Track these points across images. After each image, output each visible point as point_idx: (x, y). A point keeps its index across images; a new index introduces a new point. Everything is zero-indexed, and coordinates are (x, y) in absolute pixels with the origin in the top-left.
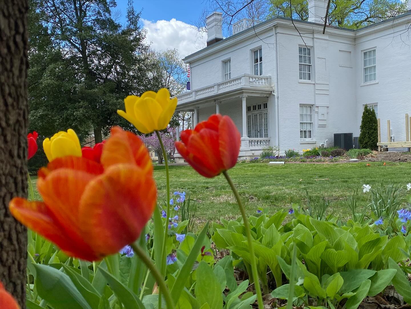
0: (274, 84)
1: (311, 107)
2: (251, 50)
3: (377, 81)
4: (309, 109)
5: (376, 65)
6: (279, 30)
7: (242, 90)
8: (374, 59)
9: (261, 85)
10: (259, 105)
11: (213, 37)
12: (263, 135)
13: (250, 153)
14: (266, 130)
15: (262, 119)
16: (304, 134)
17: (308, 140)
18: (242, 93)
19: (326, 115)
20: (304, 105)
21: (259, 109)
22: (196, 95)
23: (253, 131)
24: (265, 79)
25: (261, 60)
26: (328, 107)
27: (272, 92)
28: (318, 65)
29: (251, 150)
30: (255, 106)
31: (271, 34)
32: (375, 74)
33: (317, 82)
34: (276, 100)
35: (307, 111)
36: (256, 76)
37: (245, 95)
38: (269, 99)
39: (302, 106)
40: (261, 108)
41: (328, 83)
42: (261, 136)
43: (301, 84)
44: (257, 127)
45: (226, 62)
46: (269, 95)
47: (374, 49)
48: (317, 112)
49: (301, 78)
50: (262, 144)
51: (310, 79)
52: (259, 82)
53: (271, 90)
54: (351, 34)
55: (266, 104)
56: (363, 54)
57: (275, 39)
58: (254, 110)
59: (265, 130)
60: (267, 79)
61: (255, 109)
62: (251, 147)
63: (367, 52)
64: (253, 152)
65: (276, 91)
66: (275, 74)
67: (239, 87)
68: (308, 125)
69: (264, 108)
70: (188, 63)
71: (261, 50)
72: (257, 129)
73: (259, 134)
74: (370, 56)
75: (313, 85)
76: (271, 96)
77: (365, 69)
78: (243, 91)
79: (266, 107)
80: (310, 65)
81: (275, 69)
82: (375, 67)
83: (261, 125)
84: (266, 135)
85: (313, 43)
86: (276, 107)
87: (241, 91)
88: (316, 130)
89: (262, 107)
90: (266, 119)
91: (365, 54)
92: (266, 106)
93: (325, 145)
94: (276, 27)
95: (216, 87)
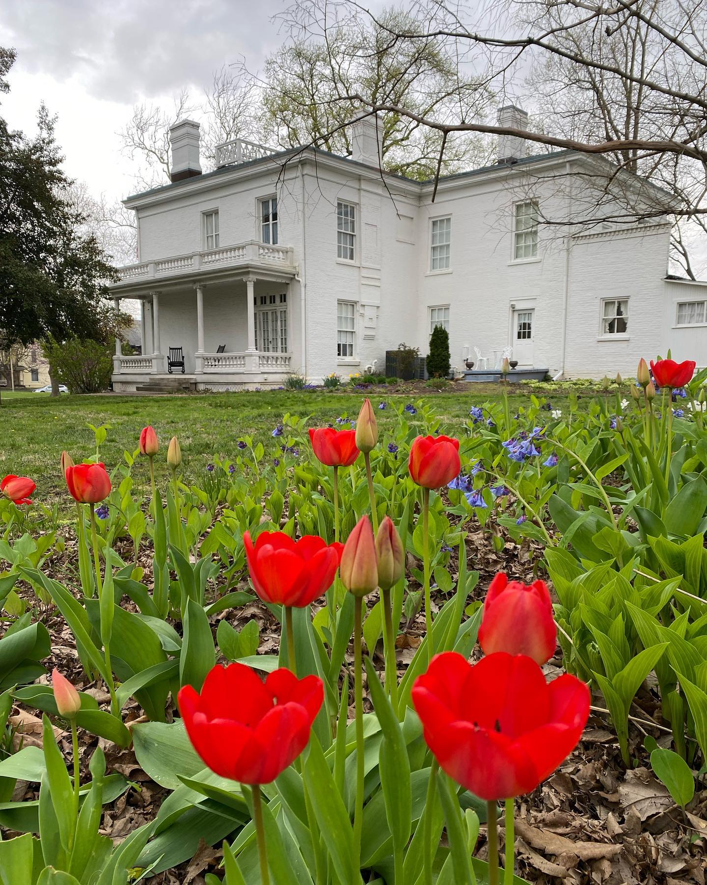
0: (299, 262)
1: (353, 305)
2: (258, 199)
3: (450, 270)
4: (350, 308)
5: (451, 243)
6: (308, 170)
7: (248, 268)
8: (448, 234)
9: (276, 262)
10: (271, 297)
11: (183, 167)
12: (279, 349)
13: (260, 378)
14: (284, 341)
15: (277, 321)
16: (342, 350)
17: (348, 359)
18: (248, 273)
19: (374, 319)
20: (343, 301)
21: (271, 303)
22: (157, 271)
23: (260, 340)
24: (283, 252)
25: (275, 217)
26: (378, 307)
27: (294, 275)
28: (365, 237)
29: (263, 373)
30: (265, 297)
31: (294, 175)
32: (448, 258)
33: (364, 264)
34: (303, 289)
35: (347, 312)
36: (267, 245)
37: (253, 278)
38: (290, 286)
39: (341, 302)
40: (274, 302)
41: (378, 267)
42: (275, 349)
43: (341, 266)
44: (268, 333)
45: (209, 215)
46: (291, 279)
47: (449, 217)
48: (362, 315)
49: (339, 256)
50: (269, 363)
51: (352, 258)
52: (274, 257)
53: (295, 273)
54: (415, 189)
55: (285, 295)
56: (431, 224)
57: (302, 185)
58: (262, 303)
59: (282, 339)
60: (287, 252)
61: (265, 303)
62: (262, 368)
63: (437, 221)
64: (266, 376)
65: (302, 272)
66: (301, 245)
67: (241, 262)
68: (349, 335)
69: (281, 302)
70: (133, 208)
71: (275, 200)
72: (268, 336)
73: (271, 346)
74: (441, 228)
75: (357, 269)
76: (294, 281)
77: (434, 249)
78: (250, 269)
79: (285, 301)
80: (353, 235)
81: (301, 237)
82: (448, 246)
83: (275, 330)
84: (285, 350)
85: (360, 199)
86: (303, 302)
87: (245, 270)
88: (359, 345)
89: (278, 299)
90: (285, 322)
91: (434, 223)
92: (283, 299)
93: (373, 369)
94: (303, 163)
95: (197, 258)
